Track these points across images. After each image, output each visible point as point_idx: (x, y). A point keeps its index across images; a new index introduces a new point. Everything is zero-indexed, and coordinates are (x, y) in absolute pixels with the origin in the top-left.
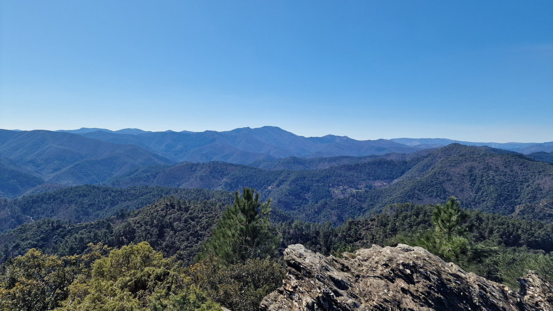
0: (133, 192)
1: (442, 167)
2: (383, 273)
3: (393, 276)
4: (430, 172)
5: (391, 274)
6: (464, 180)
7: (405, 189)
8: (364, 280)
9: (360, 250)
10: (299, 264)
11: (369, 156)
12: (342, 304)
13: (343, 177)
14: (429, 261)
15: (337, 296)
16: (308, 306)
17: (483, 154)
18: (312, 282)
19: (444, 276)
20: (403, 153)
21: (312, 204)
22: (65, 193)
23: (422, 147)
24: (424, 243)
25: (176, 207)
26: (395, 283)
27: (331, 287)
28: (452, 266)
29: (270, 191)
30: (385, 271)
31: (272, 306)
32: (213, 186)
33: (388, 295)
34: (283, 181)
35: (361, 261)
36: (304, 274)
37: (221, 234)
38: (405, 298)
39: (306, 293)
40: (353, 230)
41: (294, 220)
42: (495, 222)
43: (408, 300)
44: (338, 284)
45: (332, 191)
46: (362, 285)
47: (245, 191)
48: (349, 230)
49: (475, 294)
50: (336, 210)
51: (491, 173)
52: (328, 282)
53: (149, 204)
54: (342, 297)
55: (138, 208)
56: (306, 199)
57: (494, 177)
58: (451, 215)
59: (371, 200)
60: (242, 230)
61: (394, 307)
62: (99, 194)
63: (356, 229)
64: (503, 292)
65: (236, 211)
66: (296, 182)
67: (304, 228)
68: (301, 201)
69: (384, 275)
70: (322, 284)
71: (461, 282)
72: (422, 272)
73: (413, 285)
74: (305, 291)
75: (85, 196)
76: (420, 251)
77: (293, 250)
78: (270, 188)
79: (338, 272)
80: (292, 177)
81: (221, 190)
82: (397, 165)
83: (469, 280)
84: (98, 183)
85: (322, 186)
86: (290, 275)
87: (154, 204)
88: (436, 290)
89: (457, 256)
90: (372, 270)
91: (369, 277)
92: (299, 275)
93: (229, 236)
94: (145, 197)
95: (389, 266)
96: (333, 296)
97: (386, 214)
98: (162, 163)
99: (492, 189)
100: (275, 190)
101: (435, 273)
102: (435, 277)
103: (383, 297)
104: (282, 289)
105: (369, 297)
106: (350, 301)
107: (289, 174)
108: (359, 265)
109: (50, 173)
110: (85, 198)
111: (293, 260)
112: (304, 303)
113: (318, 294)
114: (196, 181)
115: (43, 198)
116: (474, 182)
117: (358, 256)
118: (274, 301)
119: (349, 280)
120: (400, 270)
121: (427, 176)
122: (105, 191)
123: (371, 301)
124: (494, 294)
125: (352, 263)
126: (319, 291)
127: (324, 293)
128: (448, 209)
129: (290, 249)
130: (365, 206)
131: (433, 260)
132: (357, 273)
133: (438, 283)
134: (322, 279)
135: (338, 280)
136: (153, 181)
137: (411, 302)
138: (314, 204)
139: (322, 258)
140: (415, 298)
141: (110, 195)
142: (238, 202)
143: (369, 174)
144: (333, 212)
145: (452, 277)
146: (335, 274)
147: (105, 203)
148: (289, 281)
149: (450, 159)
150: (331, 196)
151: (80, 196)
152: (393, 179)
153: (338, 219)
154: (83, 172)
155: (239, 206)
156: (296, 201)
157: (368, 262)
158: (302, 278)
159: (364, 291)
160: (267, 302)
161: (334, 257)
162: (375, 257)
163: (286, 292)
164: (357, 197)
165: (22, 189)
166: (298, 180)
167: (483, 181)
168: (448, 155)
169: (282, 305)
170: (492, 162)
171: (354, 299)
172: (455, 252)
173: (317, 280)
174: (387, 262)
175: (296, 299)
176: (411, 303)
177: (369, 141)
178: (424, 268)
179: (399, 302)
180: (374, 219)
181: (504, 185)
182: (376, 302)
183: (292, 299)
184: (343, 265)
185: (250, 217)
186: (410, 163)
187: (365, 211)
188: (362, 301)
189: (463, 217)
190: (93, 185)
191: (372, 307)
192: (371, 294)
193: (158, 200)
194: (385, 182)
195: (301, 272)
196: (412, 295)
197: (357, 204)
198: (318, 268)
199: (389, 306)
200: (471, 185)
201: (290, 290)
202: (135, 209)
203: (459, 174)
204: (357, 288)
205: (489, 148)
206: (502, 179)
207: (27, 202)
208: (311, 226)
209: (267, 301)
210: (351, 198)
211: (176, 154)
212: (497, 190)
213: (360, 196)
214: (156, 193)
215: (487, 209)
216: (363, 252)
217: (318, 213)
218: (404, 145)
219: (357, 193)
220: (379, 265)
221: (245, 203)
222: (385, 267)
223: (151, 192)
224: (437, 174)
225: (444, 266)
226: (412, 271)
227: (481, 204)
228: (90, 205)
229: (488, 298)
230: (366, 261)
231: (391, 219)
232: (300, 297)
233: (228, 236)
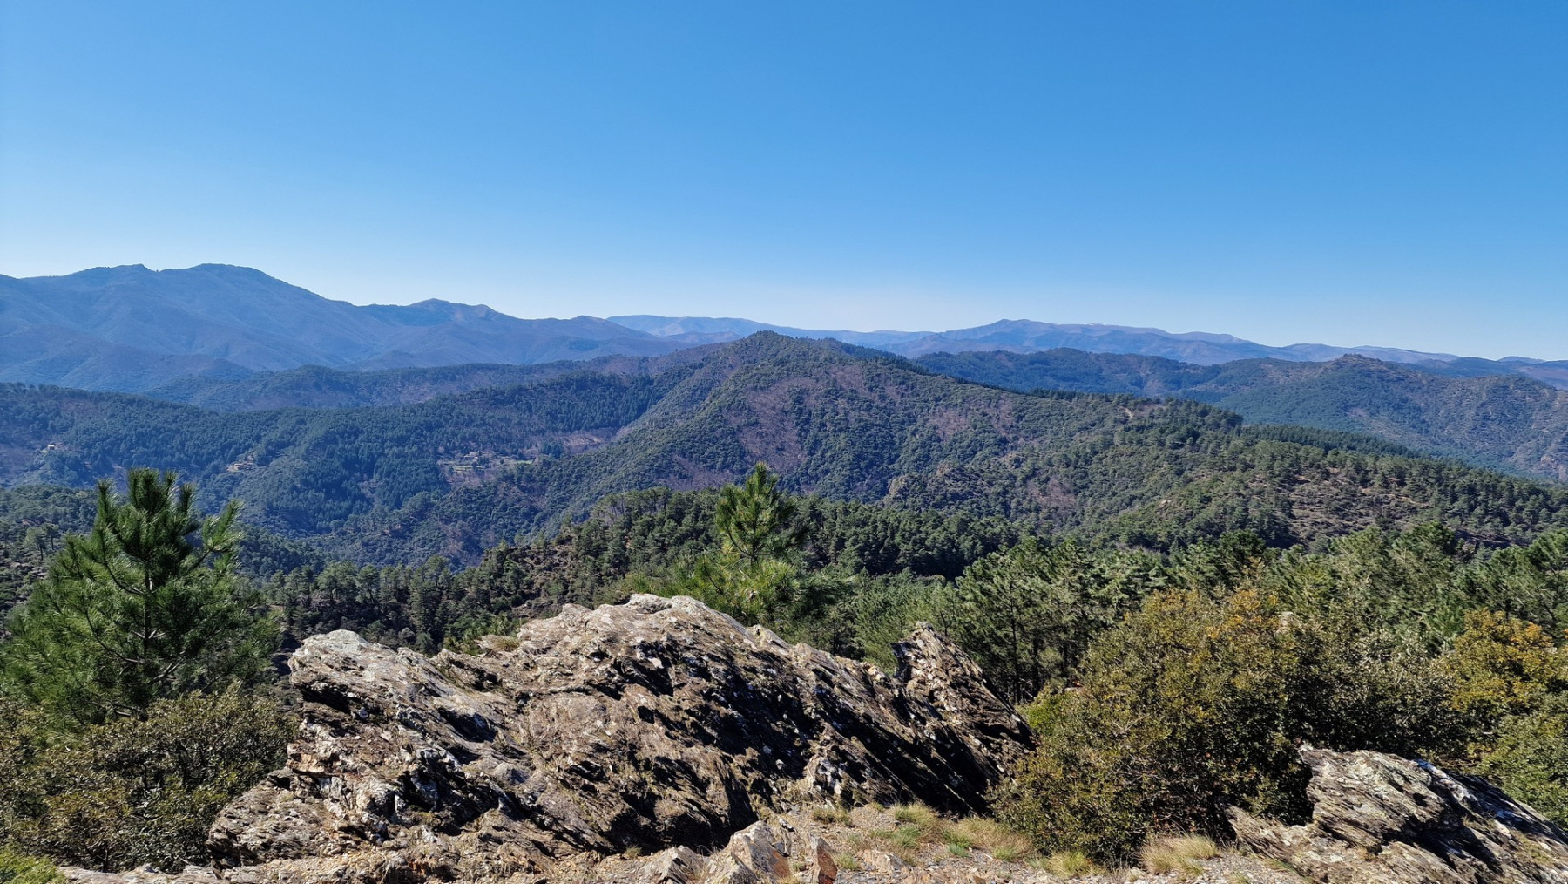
1: (735, 392)
2: (591, 677)
3: (619, 681)
4: (708, 405)
5: (613, 675)
6: (785, 423)
7: (648, 452)
8: (540, 704)
9: (529, 625)
10: (344, 688)
11: (552, 365)
12: (478, 780)
13: (478, 426)
14: (706, 628)
15: (462, 762)
16: (373, 806)
17: (826, 360)
18: (386, 735)
19: (740, 662)
20: (639, 354)
21: (382, 510)
23: (688, 341)
24: (696, 586)
26: (624, 699)
27: (443, 739)
28: (758, 633)
29: (235, 480)
30: (597, 672)
31: (252, 829)
33: (605, 734)
34: (282, 445)
35: (531, 655)
36: (358, 717)
37: (47, 632)
38: (648, 732)
39: (368, 769)
40: (510, 573)
41: (323, 563)
42: (848, 519)
43: (656, 736)
44: (465, 729)
45: (447, 468)
46: (535, 719)
47: (136, 481)
48: (499, 575)
49: (808, 695)
50: (460, 522)
51: (842, 404)
52: (435, 728)
54: (479, 763)
56: (362, 497)
57: (846, 414)
58: (758, 509)
59: (559, 487)
60: (130, 610)
61: (620, 761)
63: (517, 572)
64: (866, 679)
65: (104, 550)
66: (329, 447)
67: (358, 585)
68: (345, 504)
69: (596, 682)
70: (418, 735)
71: (778, 671)
72: (690, 659)
73: (668, 697)
74: (364, 765)
76: (686, 606)
77: (321, 650)
78: (233, 468)
79: (465, 696)
80: (315, 431)
81: (40, 482)
82: (627, 389)
83: (794, 663)
85: (413, 455)
86: (313, 727)
88: (722, 699)
89: (770, 609)
90: (562, 674)
91: (555, 693)
92: (344, 720)
93: (79, 636)
95: (607, 656)
96: (451, 764)
97: (600, 522)
99: (843, 443)
100: (252, 474)
101: (721, 657)
102: (721, 667)
103: (591, 742)
104: (285, 772)
105: (556, 746)
106: (502, 768)
107: (302, 422)
108: (527, 665)
111: (323, 681)
112: (362, 801)
113: (405, 766)
116: (806, 427)
117: (525, 642)
118: (260, 812)
119: (498, 712)
120: (635, 664)
121: (703, 415)
123: (560, 757)
124: (847, 686)
125: (505, 663)
126: (408, 757)
127: (423, 760)
128: (752, 494)
129: (311, 648)
130: (543, 503)
131: (715, 627)
132: (519, 688)
133: (727, 680)
134: (417, 723)
135: (466, 716)
137: (662, 740)
138: (391, 510)
139: (417, 662)
140: (671, 729)
142: (110, 519)
143: (552, 415)
144: (450, 527)
145: (759, 662)
146: (458, 700)
148: (311, 745)
149: (754, 371)
150: (445, 486)
152: (617, 426)
153: (465, 548)
155: (115, 532)
156: (328, 506)
157: (552, 652)
158: (352, 728)
159: (540, 733)
160: (235, 821)
161: (453, 656)
162: (571, 637)
163: (301, 780)
164: (520, 479)
166: (335, 441)
167: (825, 425)
168: (749, 362)
169: (289, 819)
170: (843, 378)
171: (513, 761)
172: (765, 600)
173: (401, 728)
174: (603, 647)
175: (336, 793)
176: (662, 744)
177: (552, 323)
178: (695, 649)
179: (632, 746)
180: (569, 539)
181: (868, 433)
182: (573, 758)
183: (320, 795)
184: (480, 672)
185: (161, 565)
186: (659, 382)
187: (544, 518)
188: (537, 762)
189: (785, 513)
191: (562, 773)
192: (559, 738)
194: (597, 436)
195: (348, 712)
196: (666, 721)
197: (520, 500)
198: (402, 692)
199: (608, 760)
200: (800, 435)
201: (314, 770)
203: (774, 408)
204: (522, 731)
205: (837, 343)
206: (864, 418)
208: (383, 575)
209: (234, 818)
210: (504, 484)
212: (853, 444)
213: (530, 479)
215: (833, 490)
216: (537, 629)
217: (402, 534)
218: (643, 334)
219: (521, 469)
220: (582, 659)
221: (139, 522)
222: (596, 659)
224: (725, 410)
225: (741, 637)
226: (666, 663)
227: (821, 481)
229: (835, 699)
230: (544, 651)
231: (614, 532)
232: (348, 784)
233: (79, 634)
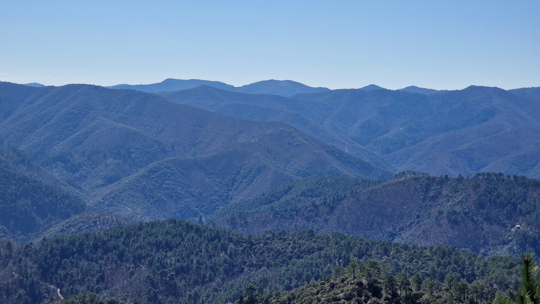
0: (277, 245)
22: (128, 236)
25: (383, 292)
32: (486, 243)
53: (316, 279)
55: (289, 288)
62: (201, 243)
75: (169, 247)
84: (197, 219)
87: (328, 281)
94: (307, 259)
98: (350, 173)
109: (98, 187)
110: (169, 254)
114: (440, 225)
115: (81, 244)
122: (213, 239)
136: (326, 220)
141: (224, 249)
147: (212, 268)
151: (158, 246)
154: (165, 189)
165: (42, 223)
190: (187, 221)
193: (337, 271)
202: (281, 288)
207: (51, 252)
211: (388, 151)
214: (334, 251)
223: (320, 249)
228: (180, 271)
